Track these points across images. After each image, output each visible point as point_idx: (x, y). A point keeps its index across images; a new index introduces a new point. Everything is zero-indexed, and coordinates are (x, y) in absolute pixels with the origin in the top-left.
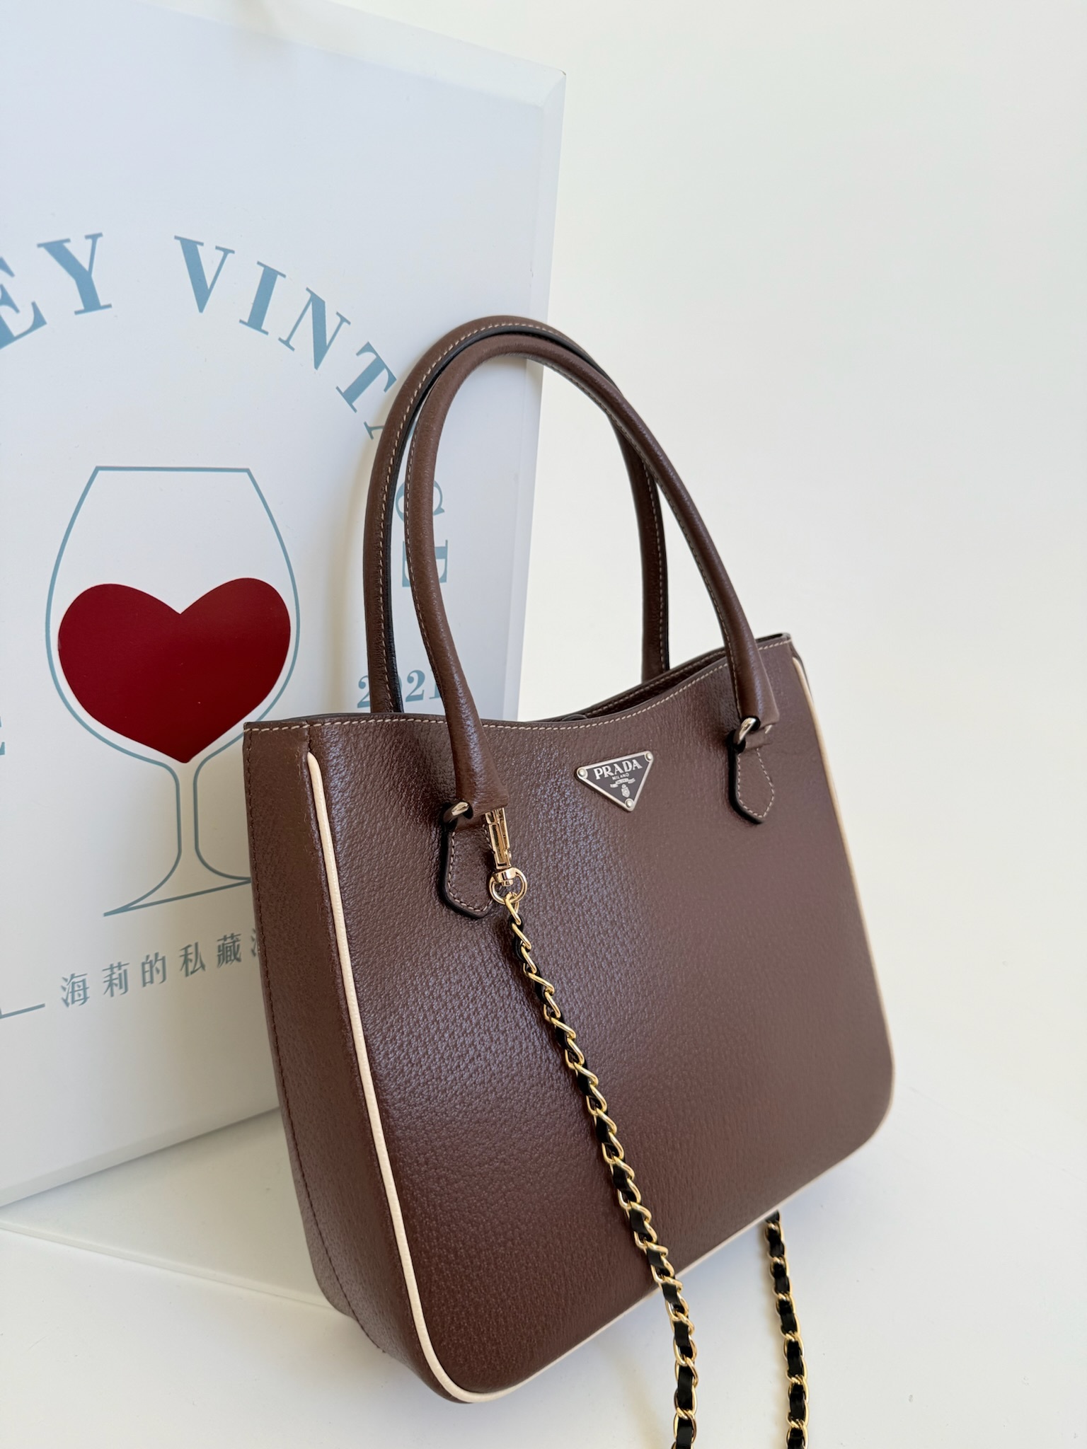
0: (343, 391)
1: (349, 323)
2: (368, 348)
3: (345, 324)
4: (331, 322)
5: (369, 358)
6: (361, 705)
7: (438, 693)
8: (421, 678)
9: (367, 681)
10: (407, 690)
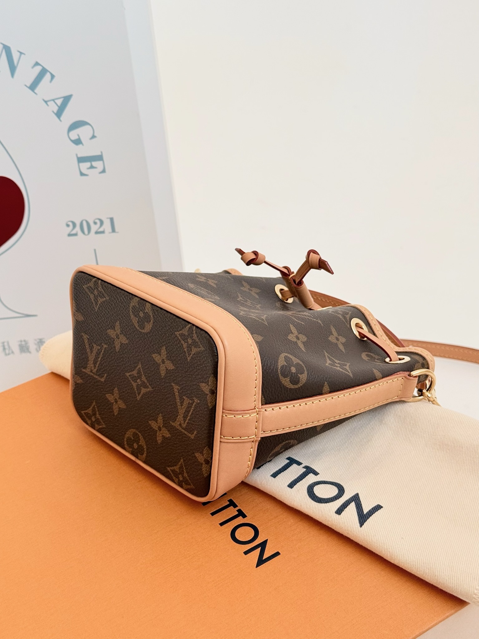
0: (28, 85)
1: (24, 54)
2: (37, 64)
3: (23, 55)
4: (15, 56)
5: (38, 69)
6: (70, 235)
7: (113, 230)
8: (102, 222)
9: (71, 224)
10: (94, 228)
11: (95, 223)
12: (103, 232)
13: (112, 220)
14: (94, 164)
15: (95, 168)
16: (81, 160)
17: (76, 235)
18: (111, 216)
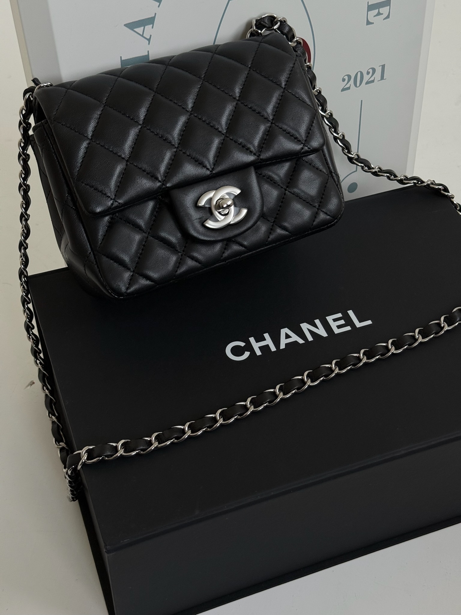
6: (343, 90)
7: (382, 78)
8: (374, 70)
9: (346, 78)
10: (366, 78)
11: (368, 73)
12: (373, 81)
13: (383, 67)
14: (382, 10)
15: (382, 14)
16: (370, 8)
17: (349, 88)
18: (383, 64)
